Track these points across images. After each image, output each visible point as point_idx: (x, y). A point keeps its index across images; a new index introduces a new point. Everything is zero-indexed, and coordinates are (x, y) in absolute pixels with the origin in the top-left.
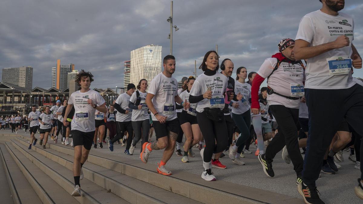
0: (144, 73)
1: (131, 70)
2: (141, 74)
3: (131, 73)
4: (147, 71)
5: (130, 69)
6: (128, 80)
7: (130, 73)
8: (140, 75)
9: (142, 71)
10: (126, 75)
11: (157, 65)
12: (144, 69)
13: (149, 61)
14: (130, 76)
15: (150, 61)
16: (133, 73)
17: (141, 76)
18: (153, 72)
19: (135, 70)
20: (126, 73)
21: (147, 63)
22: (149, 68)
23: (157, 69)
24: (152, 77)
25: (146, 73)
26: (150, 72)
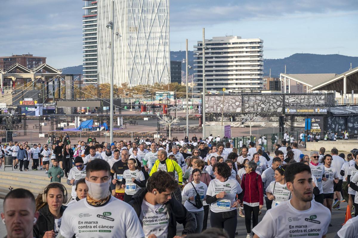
0: (129, 19)
1: (98, 10)
2: (122, 21)
3: (100, 19)
4: (135, 16)
5: (96, 8)
6: (93, 34)
7: (98, 18)
8: (120, 24)
9: (123, 14)
10: (86, 22)
12: (129, 11)
14: (96, 25)
16: (104, 19)
17: (122, 27)
18: (149, 16)
19: (107, 12)
20: (87, 18)
22: (141, 7)
23: (160, 9)
24: (147, 28)
25: (134, 20)
26: (144, 18)
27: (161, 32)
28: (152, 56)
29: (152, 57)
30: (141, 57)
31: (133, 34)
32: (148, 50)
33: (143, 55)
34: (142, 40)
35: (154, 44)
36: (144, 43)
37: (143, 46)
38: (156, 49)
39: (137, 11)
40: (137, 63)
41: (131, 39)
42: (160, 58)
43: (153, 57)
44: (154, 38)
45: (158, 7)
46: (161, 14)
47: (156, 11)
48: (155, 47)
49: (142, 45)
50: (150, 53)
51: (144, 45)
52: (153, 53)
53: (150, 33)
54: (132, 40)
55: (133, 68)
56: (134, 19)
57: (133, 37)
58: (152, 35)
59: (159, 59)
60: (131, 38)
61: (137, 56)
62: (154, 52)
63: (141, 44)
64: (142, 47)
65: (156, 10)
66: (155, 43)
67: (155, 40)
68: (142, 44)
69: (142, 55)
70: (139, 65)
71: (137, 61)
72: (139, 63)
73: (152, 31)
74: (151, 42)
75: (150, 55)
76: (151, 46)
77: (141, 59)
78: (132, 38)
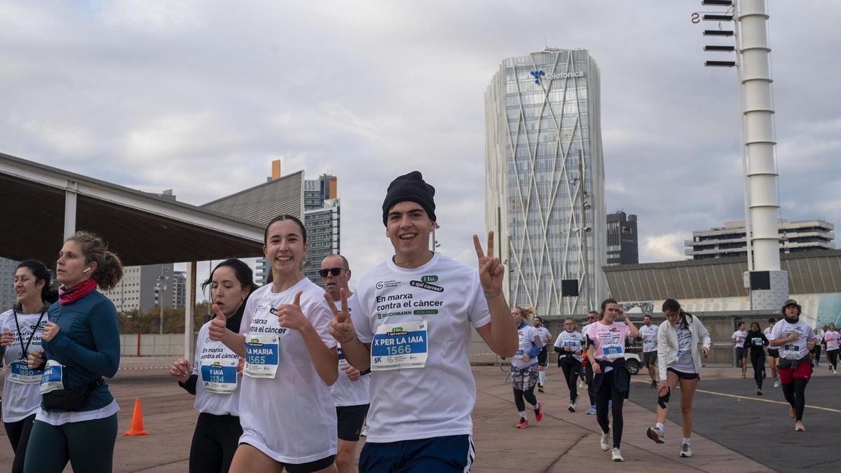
11: (566, 143)
13: (533, 126)
15: (537, 128)
18: (550, 176)
21: (524, 137)
22: (532, 159)
23: (571, 160)
24: (545, 201)
25: (520, 186)
26: (539, 180)
27: (574, 207)
28: (557, 259)
29: (557, 262)
30: (535, 261)
31: (519, 215)
32: (549, 245)
33: (540, 257)
34: (537, 227)
35: (561, 233)
36: (541, 233)
37: (539, 238)
38: (565, 245)
39: (525, 168)
40: (528, 274)
41: (516, 224)
42: (575, 263)
43: (559, 260)
44: (560, 220)
45: (567, 156)
46: (573, 171)
47: (564, 165)
48: (563, 239)
49: (537, 237)
50: (555, 253)
51: (541, 237)
52: (559, 253)
53: (552, 210)
54: (518, 226)
55: (519, 286)
56: (520, 183)
57: (519, 220)
58: (556, 215)
59: (572, 266)
60: (515, 222)
61: (528, 259)
62: (561, 251)
63: (535, 235)
64: (537, 240)
65: (564, 161)
66: (562, 231)
67: (562, 226)
68: (537, 233)
69: (537, 258)
70: (532, 279)
71: (528, 270)
72: (532, 274)
73: (557, 206)
74: (555, 229)
75: (555, 257)
76: (556, 237)
77: (535, 265)
78: (518, 222)
